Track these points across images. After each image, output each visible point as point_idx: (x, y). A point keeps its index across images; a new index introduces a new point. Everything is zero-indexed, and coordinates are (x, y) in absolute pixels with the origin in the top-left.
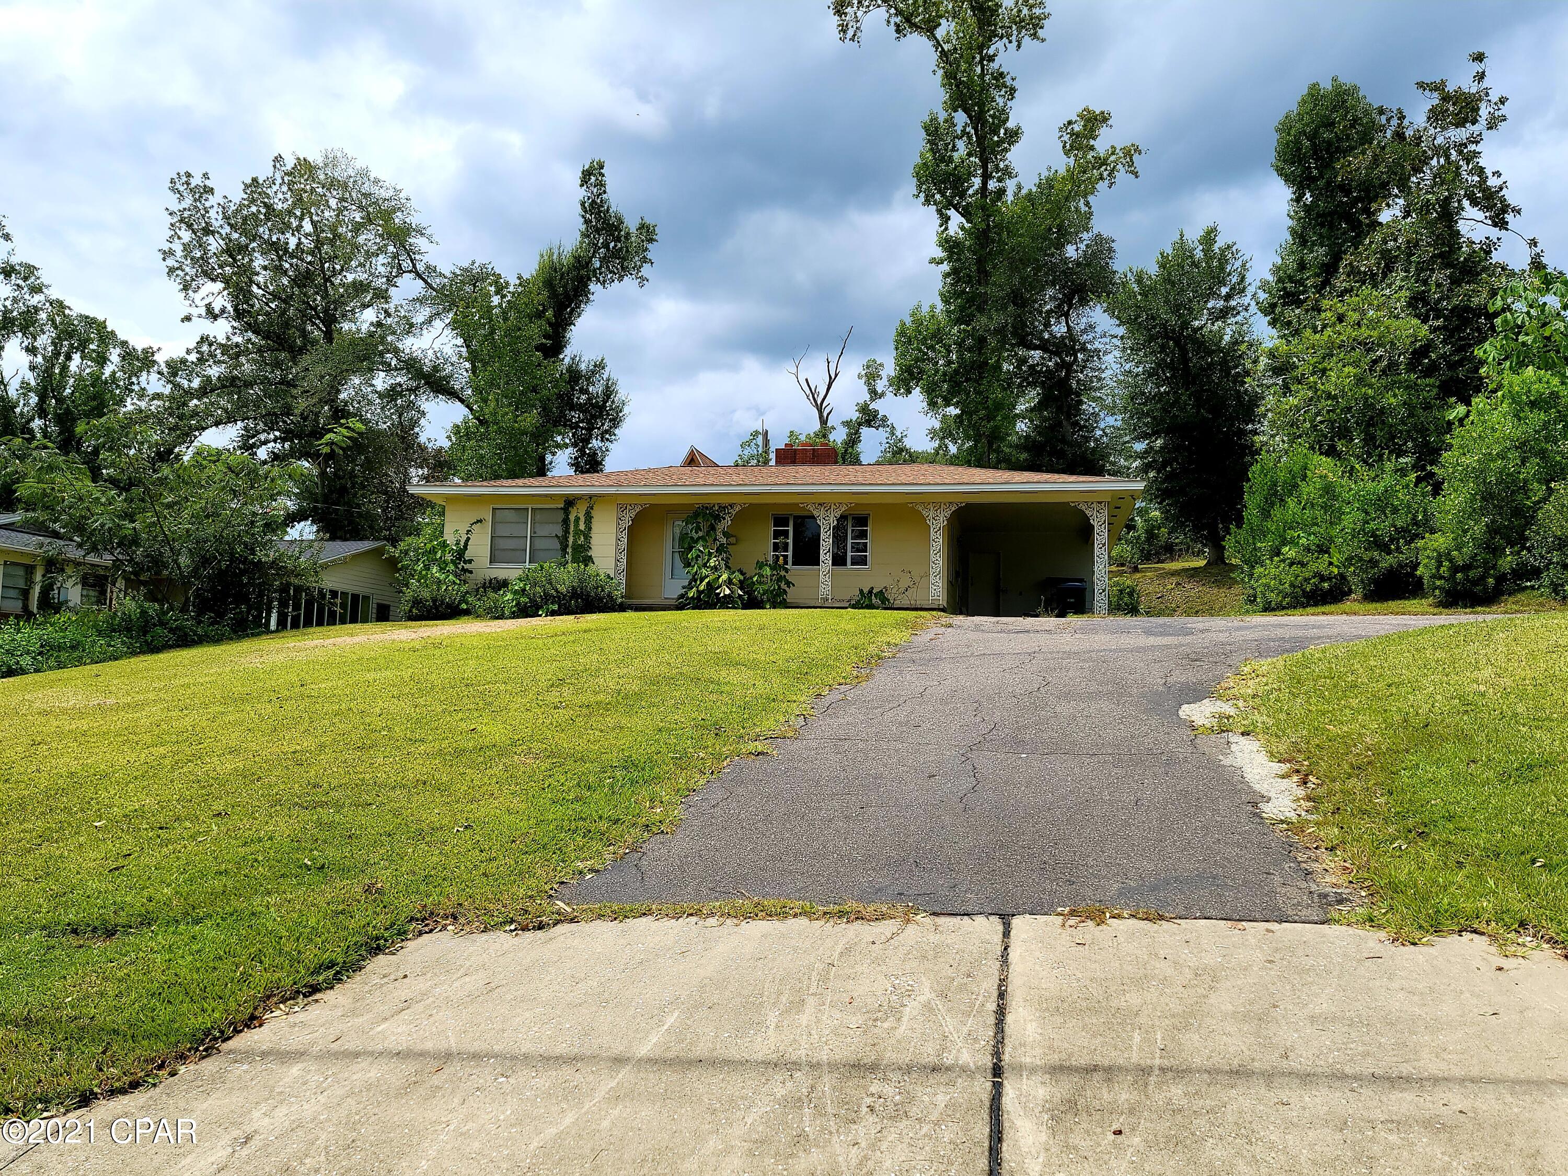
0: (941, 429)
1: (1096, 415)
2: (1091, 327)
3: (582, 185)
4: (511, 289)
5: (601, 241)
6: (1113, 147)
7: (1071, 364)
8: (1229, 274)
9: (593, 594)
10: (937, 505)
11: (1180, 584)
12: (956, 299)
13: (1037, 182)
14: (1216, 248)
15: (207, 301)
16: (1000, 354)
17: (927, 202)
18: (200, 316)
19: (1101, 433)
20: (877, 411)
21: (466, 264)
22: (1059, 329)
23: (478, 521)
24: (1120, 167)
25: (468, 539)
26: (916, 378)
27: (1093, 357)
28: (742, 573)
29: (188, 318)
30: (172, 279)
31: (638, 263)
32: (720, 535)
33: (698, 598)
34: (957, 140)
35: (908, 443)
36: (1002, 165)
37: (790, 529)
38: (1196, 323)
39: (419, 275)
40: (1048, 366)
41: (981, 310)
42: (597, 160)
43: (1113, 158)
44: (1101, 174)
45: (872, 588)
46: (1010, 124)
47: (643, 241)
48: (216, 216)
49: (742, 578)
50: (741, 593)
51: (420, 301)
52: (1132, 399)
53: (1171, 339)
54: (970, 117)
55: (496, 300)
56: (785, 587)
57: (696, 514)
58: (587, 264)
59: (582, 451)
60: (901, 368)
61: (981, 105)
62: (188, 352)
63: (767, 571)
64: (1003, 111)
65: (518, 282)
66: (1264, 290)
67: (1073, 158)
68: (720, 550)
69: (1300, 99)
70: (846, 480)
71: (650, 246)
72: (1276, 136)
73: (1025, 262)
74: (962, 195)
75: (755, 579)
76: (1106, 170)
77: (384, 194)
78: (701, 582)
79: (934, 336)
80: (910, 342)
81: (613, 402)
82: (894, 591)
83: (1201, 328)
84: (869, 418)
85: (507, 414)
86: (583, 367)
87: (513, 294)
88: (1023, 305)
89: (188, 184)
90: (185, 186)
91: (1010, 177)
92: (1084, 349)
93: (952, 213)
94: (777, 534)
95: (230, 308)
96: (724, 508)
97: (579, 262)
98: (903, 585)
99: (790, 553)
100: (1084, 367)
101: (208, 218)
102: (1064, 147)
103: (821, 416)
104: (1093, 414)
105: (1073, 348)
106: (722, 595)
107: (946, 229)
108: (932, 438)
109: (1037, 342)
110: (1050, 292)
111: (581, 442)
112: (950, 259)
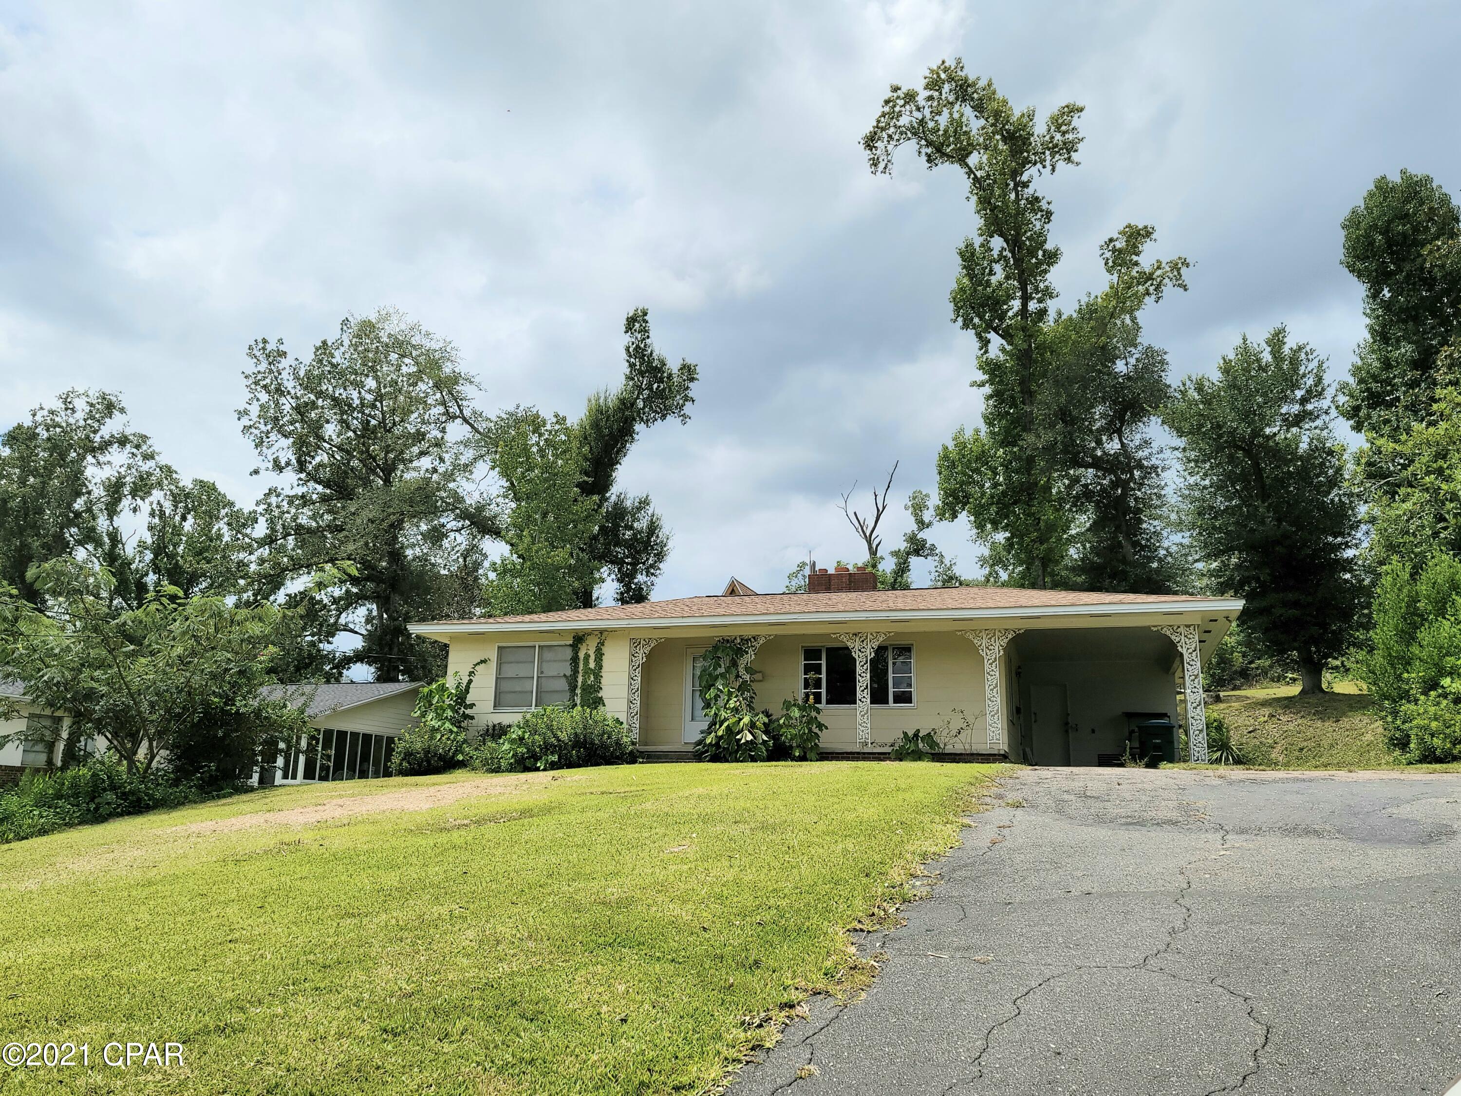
0: (991, 557)
1: (1157, 534)
2: (1147, 443)
3: (626, 332)
4: (548, 427)
5: (645, 382)
6: (1158, 261)
7: (1127, 482)
8: (1304, 376)
9: (597, 742)
10: (991, 633)
11: (1273, 716)
12: (1000, 420)
13: (1077, 308)
14: (1286, 350)
15: (275, 456)
16: (1051, 473)
17: (966, 326)
18: (267, 469)
19: (1165, 552)
20: (925, 541)
21: (511, 408)
22: (1113, 446)
23: (482, 662)
24: (1167, 281)
25: (470, 682)
26: (961, 502)
27: (1150, 473)
28: (768, 715)
29: (256, 472)
30: (247, 437)
31: (681, 402)
32: (742, 671)
33: (717, 745)
34: (993, 264)
35: (957, 571)
36: (1042, 285)
37: (823, 662)
38: (1268, 431)
39: (465, 420)
40: (1101, 485)
41: (1026, 429)
42: (641, 307)
43: (1159, 272)
44: (1147, 290)
45: (918, 731)
46: (1049, 246)
47: (684, 380)
48: (288, 377)
49: (766, 720)
50: (766, 739)
51: (466, 444)
52: (1199, 514)
53: (1240, 448)
54: (1006, 241)
55: (534, 438)
56: (816, 730)
57: (716, 648)
58: (632, 405)
59: (628, 586)
60: (946, 492)
61: (1018, 229)
62: (258, 504)
63: (796, 713)
64: (1040, 234)
65: (554, 420)
66: (1344, 393)
67: (1116, 275)
68: (742, 688)
69: (1365, 194)
70: (884, 606)
71: (691, 385)
72: (1343, 233)
73: (1071, 381)
74: (1002, 318)
75: (781, 722)
76: (1152, 285)
77: (434, 345)
78: (720, 726)
79: (978, 459)
80: (954, 466)
81: (657, 537)
82: (945, 733)
83: (1275, 434)
84: (918, 547)
85: (541, 549)
86: (628, 504)
87: (550, 432)
88: (1073, 424)
89: (264, 349)
90: (262, 351)
91: (1051, 297)
92: (1140, 466)
93: (992, 336)
94: (808, 669)
95: (294, 461)
96: (746, 640)
97: (624, 404)
98: (955, 727)
99: (823, 691)
100: (1142, 484)
101: (281, 379)
102: (1106, 264)
103: (870, 547)
104: (1155, 532)
105: (1128, 464)
106: (743, 741)
107: (986, 352)
108: (982, 566)
109: (1089, 460)
110: (1099, 410)
111: (626, 578)
112: (991, 382)
